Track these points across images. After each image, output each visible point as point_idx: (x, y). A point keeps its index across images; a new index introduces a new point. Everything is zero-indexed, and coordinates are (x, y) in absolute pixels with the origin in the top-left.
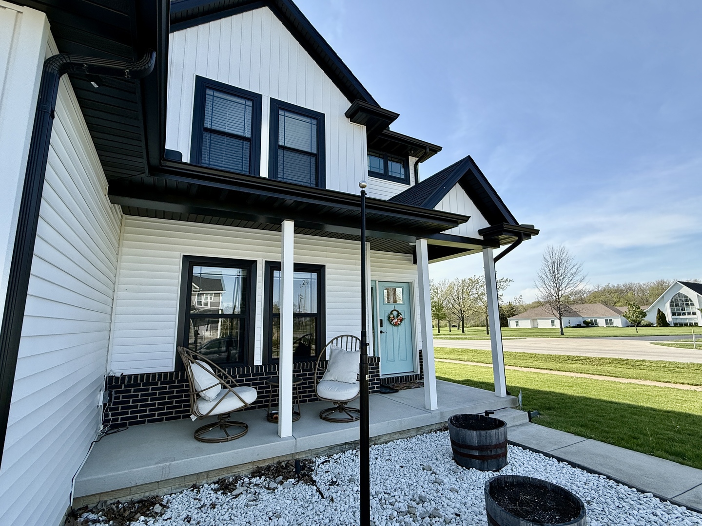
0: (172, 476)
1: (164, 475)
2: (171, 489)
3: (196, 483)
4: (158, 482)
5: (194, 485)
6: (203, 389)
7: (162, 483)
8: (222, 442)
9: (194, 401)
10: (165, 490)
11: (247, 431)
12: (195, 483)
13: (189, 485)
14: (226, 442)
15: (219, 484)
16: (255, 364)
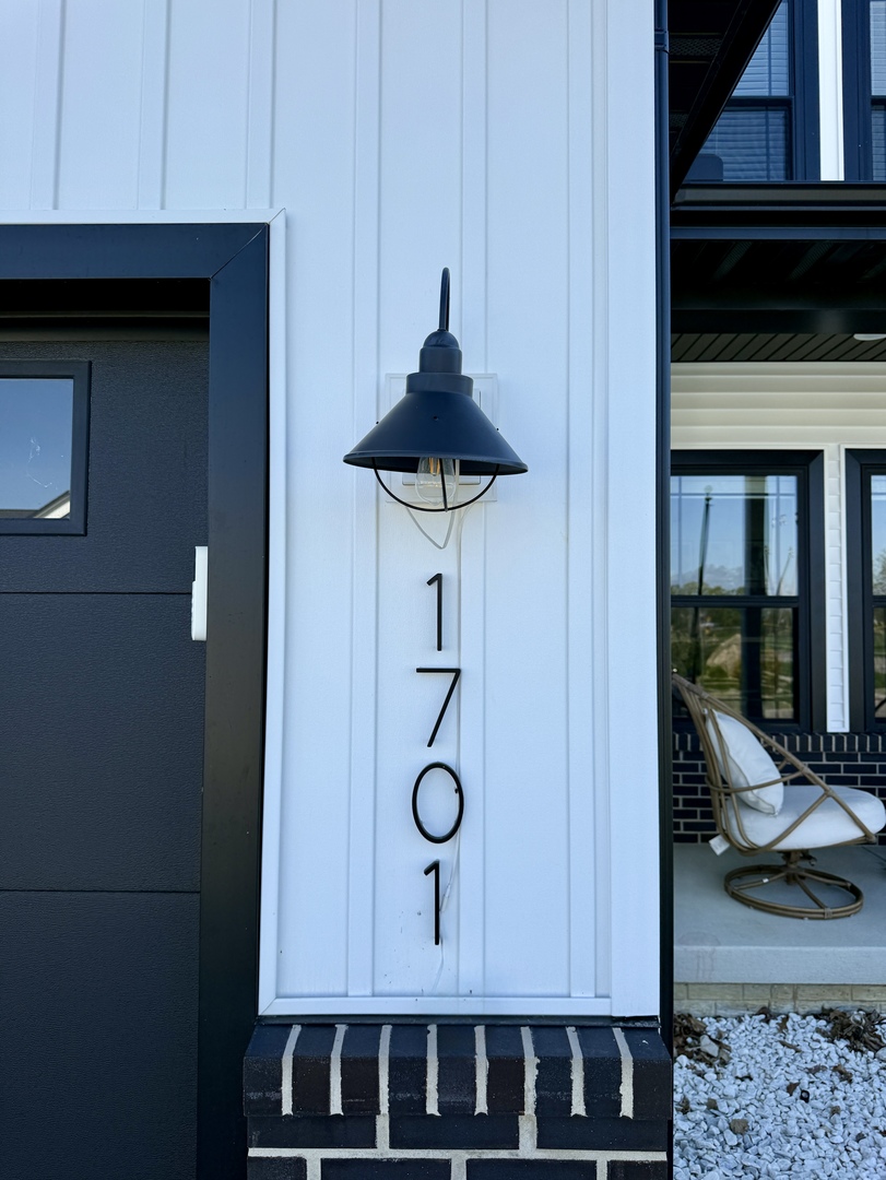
0: (718, 977)
1: (701, 972)
2: (716, 1005)
3: (769, 1005)
4: (687, 984)
5: (764, 1008)
6: (752, 784)
7: (697, 987)
8: (810, 918)
9: (721, 806)
10: (704, 1006)
11: (861, 905)
12: (766, 1004)
13: (754, 1006)
14: (822, 922)
15: (828, 1022)
16: (830, 729)
